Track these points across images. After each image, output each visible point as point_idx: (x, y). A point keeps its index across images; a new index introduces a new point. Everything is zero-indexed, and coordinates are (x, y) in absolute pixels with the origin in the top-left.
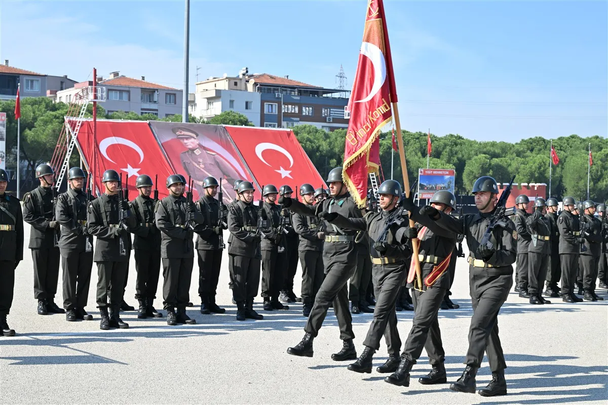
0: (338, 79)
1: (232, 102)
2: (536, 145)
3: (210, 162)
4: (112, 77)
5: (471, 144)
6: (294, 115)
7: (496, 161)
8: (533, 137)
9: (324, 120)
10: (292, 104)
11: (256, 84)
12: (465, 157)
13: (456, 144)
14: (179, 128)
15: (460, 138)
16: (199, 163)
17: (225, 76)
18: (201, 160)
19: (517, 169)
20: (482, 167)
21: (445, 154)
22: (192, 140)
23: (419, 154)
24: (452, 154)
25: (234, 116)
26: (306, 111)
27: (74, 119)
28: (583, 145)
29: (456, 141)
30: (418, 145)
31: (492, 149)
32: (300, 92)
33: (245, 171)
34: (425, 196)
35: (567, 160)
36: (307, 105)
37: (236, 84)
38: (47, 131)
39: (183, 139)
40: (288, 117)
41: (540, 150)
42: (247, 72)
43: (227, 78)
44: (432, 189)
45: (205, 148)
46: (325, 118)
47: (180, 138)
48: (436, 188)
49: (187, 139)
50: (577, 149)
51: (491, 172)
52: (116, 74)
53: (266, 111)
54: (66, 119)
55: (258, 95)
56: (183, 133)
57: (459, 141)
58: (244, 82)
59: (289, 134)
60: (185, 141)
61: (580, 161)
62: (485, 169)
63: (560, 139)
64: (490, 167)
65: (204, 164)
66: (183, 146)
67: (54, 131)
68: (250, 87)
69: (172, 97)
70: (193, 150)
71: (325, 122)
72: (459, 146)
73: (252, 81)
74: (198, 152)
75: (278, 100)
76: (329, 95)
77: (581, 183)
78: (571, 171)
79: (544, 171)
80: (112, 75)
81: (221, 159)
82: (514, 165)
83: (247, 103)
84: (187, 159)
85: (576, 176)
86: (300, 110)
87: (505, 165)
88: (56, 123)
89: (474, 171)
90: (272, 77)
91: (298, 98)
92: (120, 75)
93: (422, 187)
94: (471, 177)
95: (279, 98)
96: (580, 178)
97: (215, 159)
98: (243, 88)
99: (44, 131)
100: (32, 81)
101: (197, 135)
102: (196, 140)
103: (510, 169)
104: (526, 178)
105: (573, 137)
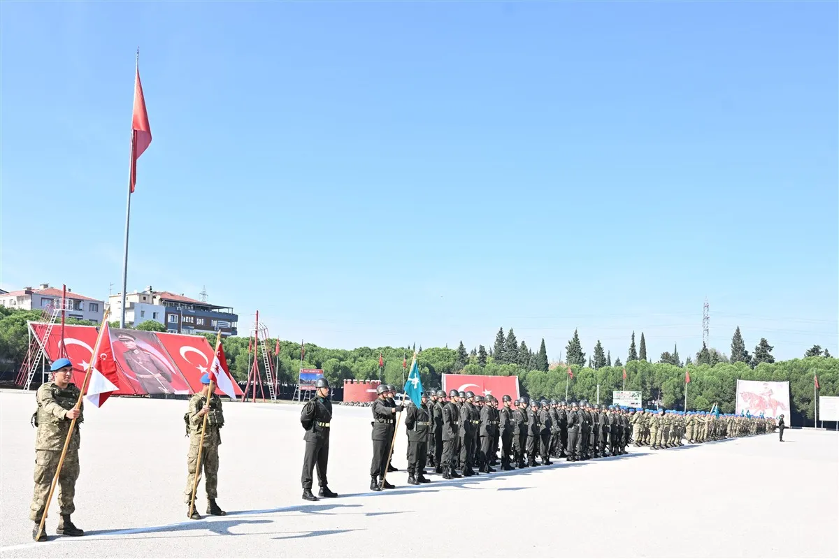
0: (202, 296)
1: (143, 312)
2: (365, 352)
3: (146, 360)
4: (42, 288)
5: (324, 350)
6: (190, 324)
7: (342, 363)
8: (362, 347)
9: (213, 329)
10: (189, 316)
11: (161, 300)
12: (320, 360)
13: (313, 351)
14: (121, 333)
15: (315, 346)
16: (138, 361)
17: (136, 292)
18: (140, 359)
19: (357, 370)
20: (334, 368)
21: (307, 357)
22: (131, 342)
23: (289, 357)
24: (311, 358)
25: (155, 324)
26: (200, 322)
27: (35, 323)
28: (395, 353)
29: (313, 348)
30: (287, 351)
31: (338, 355)
32: (194, 307)
33: (173, 367)
34: (303, 388)
35: (387, 364)
36: (200, 318)
37: (145, 298)
38: (9, 332)
39: (124, 341)
40: (186, 325)
41: (368, 356)
43: (138, 294)
44: (308, 383)
45: (141, 349)
46: (214, 327)
47: (121, 341)
49: (127, 341)
50: (392, 356)
51: (340, 372)
52: (46, 286)
53: (169, 320)
54: (29, 323)
55: (163, 308)
56: (124, 337)
57: (315, 348)
58: (151, 297)
59: (203, 340)
60: (126, 343)
61: (397, 365)
62: (336, 369)
63: (380, 349)
64: (340, 367)
65: (142, 361)
66: (125, 347)
67: (16, 332)
68: (156, 301)
69: (95, 306)
70: (132, 350)
71: (214, 330)
72: (315, 352)
73: (158, 297)
74: (136, 352)
75: (178, 313)
76: (217, 310)
77: (398, 380)
78: (391, 371)
79: (376, 371)
80: (43, 286)
81: (154, 357)
82: (355, 366)
83: (154, 314)
84: (128, 356)
85: (395, 375)
86: (195, 321)
87: (349, 366)
88: (17, 325)
89: (329, 370)
90: (172, 295)
91: (194, 312)
92: (49, 286)
93: (302, 382)
94: (326, 374)
95: (179, 311)
96: (397, 377)
97: (150, 357)
98: (151, 302)
99: (6, 331)
101: (135, 339)
102: (134, 343)
103: (352, 370)
104: (364, 377)
105: (388, 348)
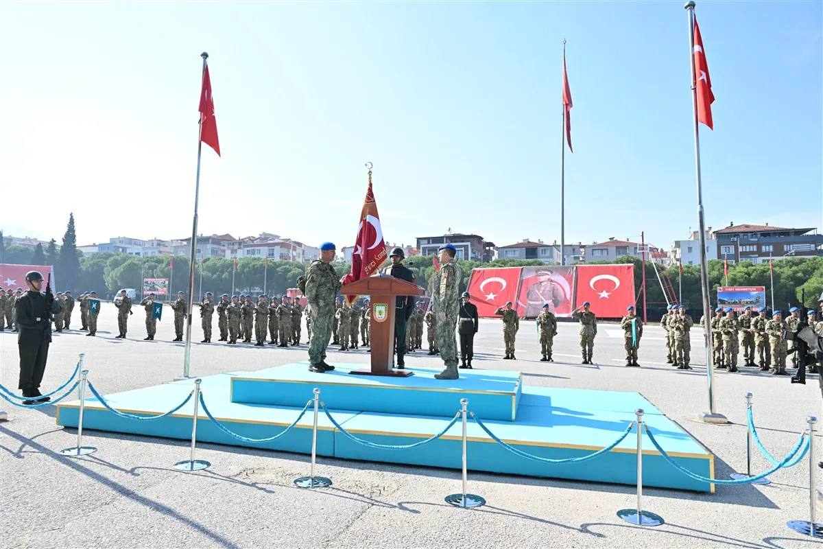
1: (690, 249)
3: (549, 290)
6: (751, 253)
10: (750, 245)
11: (714, 233)
14: (542, 269)
18: (542, 289)
22: (546, 276)
26: (767, 248)
33: (571, 294)
36: (767, 245)
40: (746, 255)
42: (732, 225)
44: (735, 303)
45: (551, 281)
46: (786, 252)
47: (538, 275)
48: (740, 302)
49: (543, 275)
53: (723, 252)
55: (714, 241)
66: (537, 280)
70: (541, 282)
74: (544, 283)
75: (734, 244)
81: (559, 287)
86: (760, 248)
91: (756, 240)
93: (723, 302)
97: (554, 287)
100: (545, 250)
101: (552, 273)
